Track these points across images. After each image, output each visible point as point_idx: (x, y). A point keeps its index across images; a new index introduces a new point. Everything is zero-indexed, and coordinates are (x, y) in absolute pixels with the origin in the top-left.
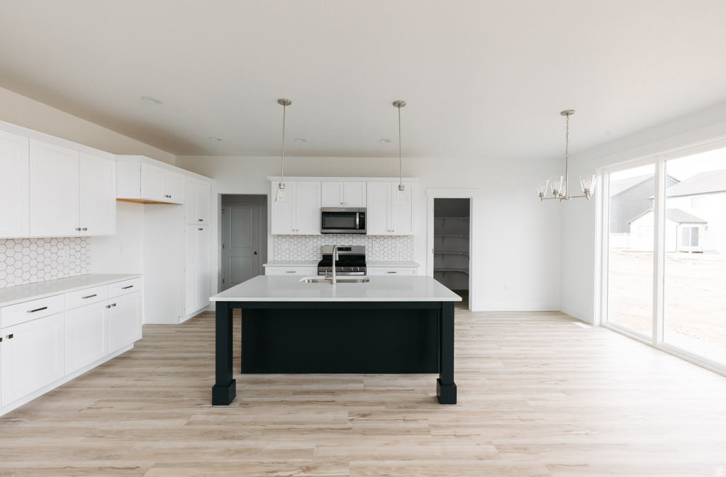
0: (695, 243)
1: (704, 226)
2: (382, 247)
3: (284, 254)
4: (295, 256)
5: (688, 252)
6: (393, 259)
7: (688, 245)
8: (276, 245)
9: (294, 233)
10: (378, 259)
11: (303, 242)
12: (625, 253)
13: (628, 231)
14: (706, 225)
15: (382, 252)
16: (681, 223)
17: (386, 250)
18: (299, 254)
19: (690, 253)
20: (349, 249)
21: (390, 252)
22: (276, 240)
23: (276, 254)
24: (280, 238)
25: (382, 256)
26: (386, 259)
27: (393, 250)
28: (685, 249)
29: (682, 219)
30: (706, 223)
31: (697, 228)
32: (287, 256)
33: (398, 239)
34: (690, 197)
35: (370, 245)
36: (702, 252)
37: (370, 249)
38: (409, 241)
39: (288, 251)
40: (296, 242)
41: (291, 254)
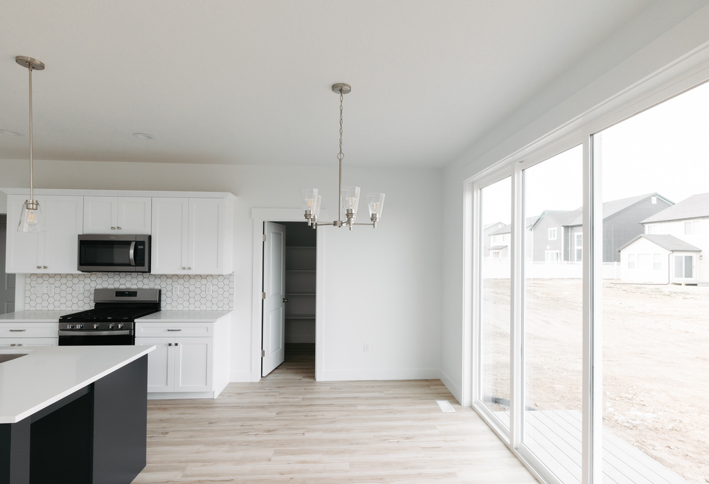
0: (689, 274)
1: (698, 254)
2: (186, 291)
3: (39, 300)
4: (57, 304)
5: (681, 284)
6: (203, 308)
7: (682, 277)
8: (28, 287)
9: (42, 271)
10: (180, 307)
11: (70, 284)
12: (612, 285)
13: (618, 259)
14: (701, 254)
15: (186, 298)
16: (673, 251)
17: (192, 294)
18: (63, 300)
19: (683, 286)
20: (134, 293)
21: (198, 297)
22: (28, 280)
23: (28, 300)
24: (34, 278)
25: (186, 304)
26: (192, 307)
27: (203, 295)
28: (678, 280)
29: (675, 247)
30: (700, 251)
31: (691, 257)
32: (45, 304)
33: (209, 279)
34: (683, 222)
35: (169, 288)
36: (696, 285)
37: (169, 294)
38: (226, 282)
39: (45, 297)
40: (58, 284)
41: (51, 300)
